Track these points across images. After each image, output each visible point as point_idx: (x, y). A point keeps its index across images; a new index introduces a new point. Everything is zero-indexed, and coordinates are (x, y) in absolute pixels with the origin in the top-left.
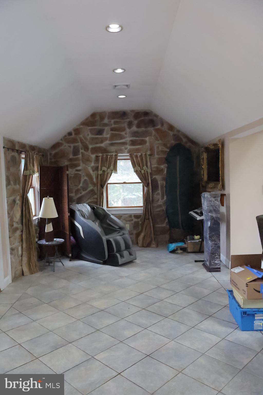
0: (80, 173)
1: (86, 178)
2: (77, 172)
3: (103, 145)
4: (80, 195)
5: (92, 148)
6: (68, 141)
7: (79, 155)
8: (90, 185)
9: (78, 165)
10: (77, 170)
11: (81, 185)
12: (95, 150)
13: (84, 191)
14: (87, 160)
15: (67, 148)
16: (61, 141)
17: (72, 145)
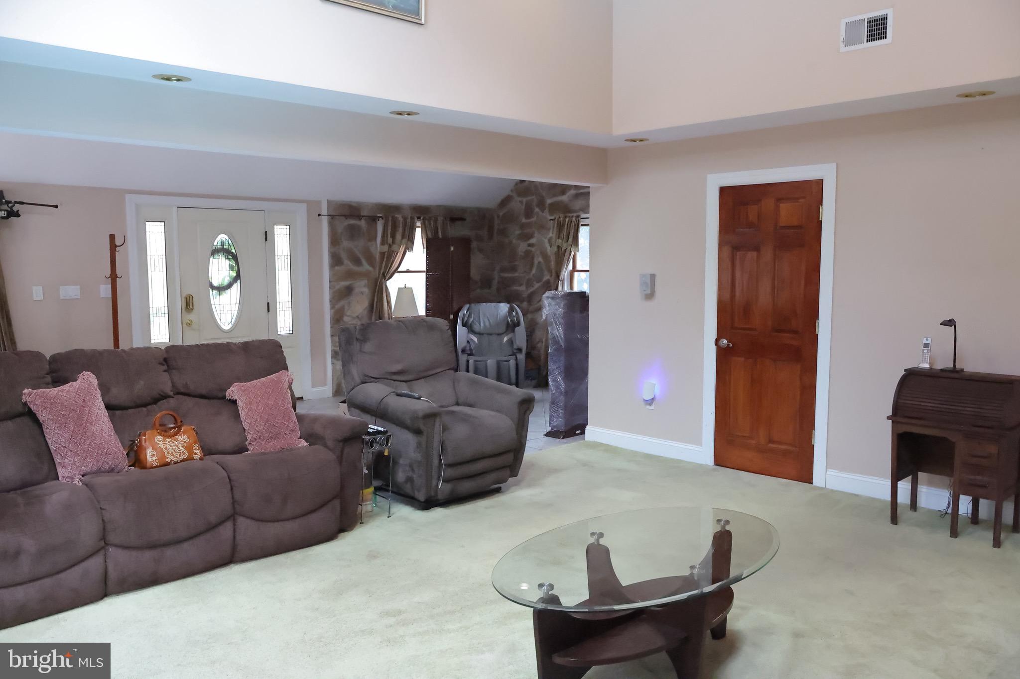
0: (533, 249)
1: (540, 259)
2: (529, 248)
3: (564, 198)
4: (532, 290)
5: (551, 205)
6: (520, 194)
7: (533, 217)
8: (546, 273)
9: (532, 236)
10: (529, 245)
11: (534, 271)
12: (554, 208)
13: (538, 282)
14: (542, 227)
15: (517, 205)
16: (511, 194)
17: (524, 200)
